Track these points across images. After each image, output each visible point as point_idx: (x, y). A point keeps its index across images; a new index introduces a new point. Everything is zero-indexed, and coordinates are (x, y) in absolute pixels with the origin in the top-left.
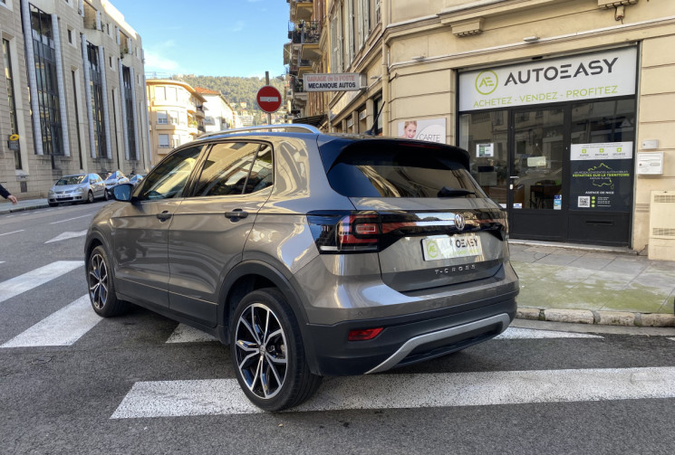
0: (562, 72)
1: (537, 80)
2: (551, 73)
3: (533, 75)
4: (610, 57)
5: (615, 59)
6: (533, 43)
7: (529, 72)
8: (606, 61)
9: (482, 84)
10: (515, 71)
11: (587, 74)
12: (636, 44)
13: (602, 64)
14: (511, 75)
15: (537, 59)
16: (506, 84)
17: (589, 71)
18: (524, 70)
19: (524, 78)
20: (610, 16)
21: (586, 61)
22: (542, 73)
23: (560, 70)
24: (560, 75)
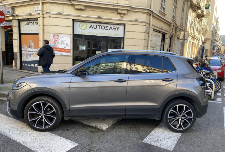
0: (106, 28)
1: (99, 29)
2: (103, 28)
3: (98, 27)
4: (118, 26)
5: (119, 27)
6: (100, 18)
7: (97, 26)
8: (117, 27)
9: (81, 26)
10: (93, 24)
11: (112, 30)
12: (124, 25)
13: (116, 28)
14: (91, 26)
15: (100, 22)
16: (90, 28)
17: (113, 29)
18: (95, 25)
19: (95, 27)
20: (119, 16)
21: (112, 26)
22: (100, 27)
23: (105, 27)
24: (105, 28)
